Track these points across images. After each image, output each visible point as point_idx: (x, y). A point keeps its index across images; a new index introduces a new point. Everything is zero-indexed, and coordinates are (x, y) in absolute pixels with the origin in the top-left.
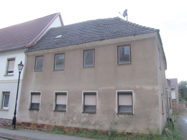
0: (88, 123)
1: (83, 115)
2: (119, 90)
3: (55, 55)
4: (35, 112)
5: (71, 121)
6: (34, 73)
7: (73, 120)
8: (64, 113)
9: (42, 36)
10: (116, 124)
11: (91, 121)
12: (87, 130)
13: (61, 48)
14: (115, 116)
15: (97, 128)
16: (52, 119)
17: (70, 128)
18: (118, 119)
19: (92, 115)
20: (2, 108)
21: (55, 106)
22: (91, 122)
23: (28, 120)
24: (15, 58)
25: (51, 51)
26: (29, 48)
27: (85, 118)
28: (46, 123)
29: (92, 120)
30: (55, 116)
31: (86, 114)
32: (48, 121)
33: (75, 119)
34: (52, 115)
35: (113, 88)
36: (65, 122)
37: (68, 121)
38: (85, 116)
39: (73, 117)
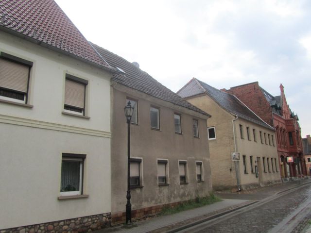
0: (184, 195)
2: (197, 160)
4: (138, 191)
5: (173, 196)
8: (167, 187)
10: (198, 191)
11: (185, 192)
15: (190, 198)
16: (157, 197)
18: (198, 186)
19: (186, 186)
22: (186, 194)
28: (152, 204)
30: (160, 192)
31: (183, 186)
32: (154, 202)
33: (175, 193)
34: (157, 192)
35: (193, 158)
36: (169, 198)
37: (171, 196)
38: (182, 188)
39: (174, 190)
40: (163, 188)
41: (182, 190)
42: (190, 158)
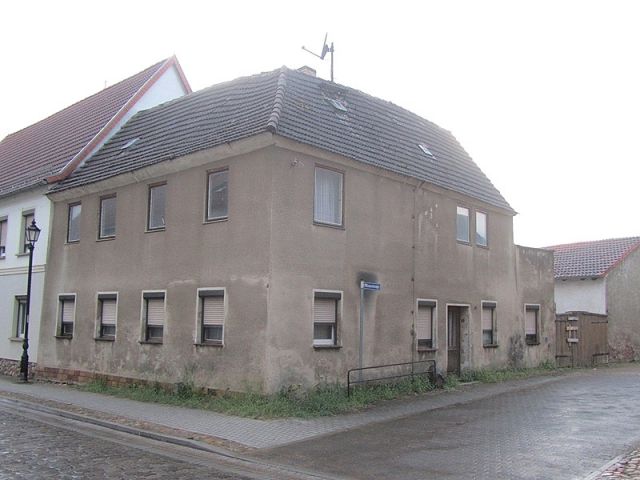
0: (148, 367)
1: (142, 348)
2: (202, 287)
3: (102, 199)
4: (66, 342)
5: (122, 363)
6: (66, 248)
7: (125, 361)
8: (111, 344)
9: (106, 140)
10: (193, 368)
11: (154, 363)
12: (144, 383)
13: (108, 181)
14: (192, 350)
15: (163, 379)
16: (91, 359)
17: (118, 379)
18: (198, 357)
19: (156, 348)
20: (17, 336)
21: (99, 328)
22: (154, 366)
23: (55, 362)
24: (34, 210)
25: (92, 189)
26: (59, 182)
27: (144, 354)
28: (83, 368)
29: (156, 360)
30: (97, 351)
31: (147, 347)
32: (86, 364)
33: (128, 358)
34: (92, 349)
35: (192, 281)
36: (113, 365)
37: (118, 363)
38: (145, 352)
39: (126, 354)
40: (102, 345)
41: (144, 357)
42: (180, 282)
